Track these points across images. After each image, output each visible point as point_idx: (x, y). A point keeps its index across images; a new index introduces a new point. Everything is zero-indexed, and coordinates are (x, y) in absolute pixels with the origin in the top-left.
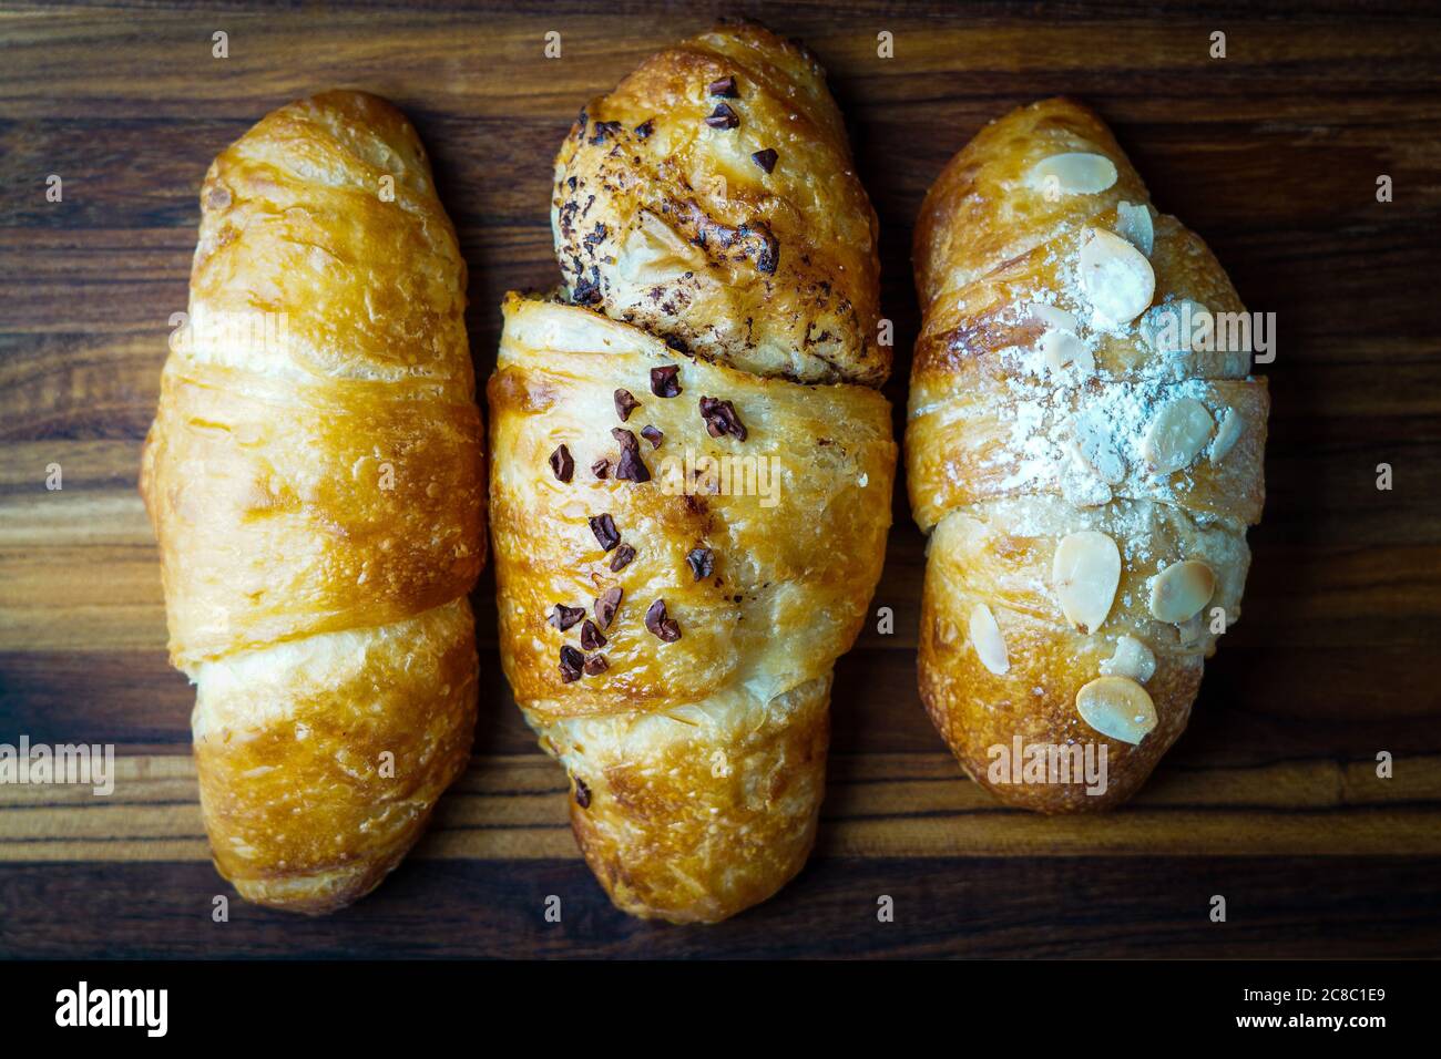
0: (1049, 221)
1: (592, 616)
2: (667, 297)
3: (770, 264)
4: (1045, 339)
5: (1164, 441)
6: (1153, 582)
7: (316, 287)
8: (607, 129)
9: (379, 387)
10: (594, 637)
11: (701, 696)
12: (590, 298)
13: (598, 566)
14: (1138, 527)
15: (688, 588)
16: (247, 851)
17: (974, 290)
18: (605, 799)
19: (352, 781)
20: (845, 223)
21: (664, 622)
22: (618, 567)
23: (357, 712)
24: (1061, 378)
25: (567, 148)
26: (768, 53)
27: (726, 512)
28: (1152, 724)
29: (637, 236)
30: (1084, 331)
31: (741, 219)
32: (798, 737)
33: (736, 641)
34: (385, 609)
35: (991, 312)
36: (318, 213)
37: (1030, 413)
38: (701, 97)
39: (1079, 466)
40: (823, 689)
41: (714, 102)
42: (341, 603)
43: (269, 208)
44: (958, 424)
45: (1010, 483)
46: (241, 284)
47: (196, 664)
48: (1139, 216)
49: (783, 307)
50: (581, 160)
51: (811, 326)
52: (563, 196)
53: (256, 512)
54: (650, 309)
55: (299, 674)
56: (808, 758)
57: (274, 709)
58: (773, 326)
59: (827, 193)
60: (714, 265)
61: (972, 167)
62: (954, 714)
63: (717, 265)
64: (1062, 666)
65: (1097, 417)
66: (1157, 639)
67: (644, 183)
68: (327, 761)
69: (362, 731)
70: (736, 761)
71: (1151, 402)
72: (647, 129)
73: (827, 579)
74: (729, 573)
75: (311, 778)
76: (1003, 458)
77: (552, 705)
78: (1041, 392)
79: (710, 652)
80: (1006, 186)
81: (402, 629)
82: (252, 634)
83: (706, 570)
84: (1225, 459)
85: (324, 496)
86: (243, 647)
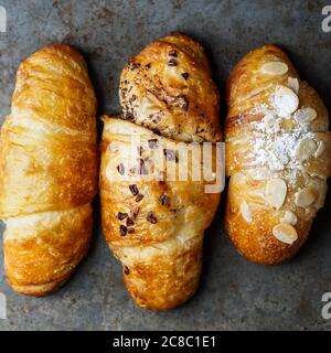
0: (266, 83)
1: (130, 216)
2: (154, 118)
3: (186, 108)
4: (265, 119)
5: (301, 151)
6: (296, 194)
7: (52, 104)
8: (137, 66)
9: (70, 137)
10: (130, 222)
11: (163, 241)
12: (130, 118)
13: (132, 200)
14: (292, 177)
15: (159, 207)
16: (18, 277)
17: (243, 104)
18: (134, 272)
19: (53, 257)
20: (209, 95)
21: (152, 218)
22: (138, 201)
23: (56, 235)
24: (269, 131)
25: (124, 71)
26: (187, 43)
27: (171, 185)
28: (296, 238)
29: (145, 99)
30: (277, 117)
31: (178, 94)
32: (193, 253)
33: (174, 224)
34: (67, 205)
35: (248, 110)
36: (54, 82)
37: (260, 142)
38: (165, 57)
39: (274, 158)
40: (201, 238)
41: (170, 58)
42: (54, 202)
43: (39, 79)
44: (238, 145)
45: (253, 163)
46: (29, 102)
47: (6, 218)
48: (294, 82)
49: (190, 121)
50: (128, 75)
51: (198, 127)
52: (123, 86)
53: (29, 173)
54: (149, 121)
55: (39, 223)
56: (196, 260)
57: (30, 233)
58: (186, 127)
59: (203, 86)
60: (168, 108)
61: (244, 66)
62: (235, 234)
63: (169, 108)
64: (268, 220)
65: (280, 144)
66: (297, 212)
67: (148, 82)
68: (46, 250)
69: (57, 242)
70: (174, 260)
71: (297, 139)
72: (149, 66)
73: (202, 205)
74: (172, 203)
75: (40, 255)
76: (251, 155)
77: (117, 243)
78: (263, 135)
79: (166, 227)
80: (254, 72)
81: (71, 211)
82: (25, 210)
83: (165, 202)
84: (319, 157)
85: (51, 169)
86: (22, 213)
